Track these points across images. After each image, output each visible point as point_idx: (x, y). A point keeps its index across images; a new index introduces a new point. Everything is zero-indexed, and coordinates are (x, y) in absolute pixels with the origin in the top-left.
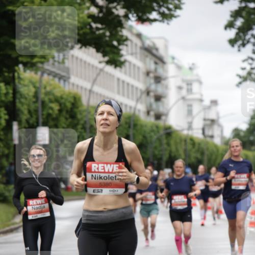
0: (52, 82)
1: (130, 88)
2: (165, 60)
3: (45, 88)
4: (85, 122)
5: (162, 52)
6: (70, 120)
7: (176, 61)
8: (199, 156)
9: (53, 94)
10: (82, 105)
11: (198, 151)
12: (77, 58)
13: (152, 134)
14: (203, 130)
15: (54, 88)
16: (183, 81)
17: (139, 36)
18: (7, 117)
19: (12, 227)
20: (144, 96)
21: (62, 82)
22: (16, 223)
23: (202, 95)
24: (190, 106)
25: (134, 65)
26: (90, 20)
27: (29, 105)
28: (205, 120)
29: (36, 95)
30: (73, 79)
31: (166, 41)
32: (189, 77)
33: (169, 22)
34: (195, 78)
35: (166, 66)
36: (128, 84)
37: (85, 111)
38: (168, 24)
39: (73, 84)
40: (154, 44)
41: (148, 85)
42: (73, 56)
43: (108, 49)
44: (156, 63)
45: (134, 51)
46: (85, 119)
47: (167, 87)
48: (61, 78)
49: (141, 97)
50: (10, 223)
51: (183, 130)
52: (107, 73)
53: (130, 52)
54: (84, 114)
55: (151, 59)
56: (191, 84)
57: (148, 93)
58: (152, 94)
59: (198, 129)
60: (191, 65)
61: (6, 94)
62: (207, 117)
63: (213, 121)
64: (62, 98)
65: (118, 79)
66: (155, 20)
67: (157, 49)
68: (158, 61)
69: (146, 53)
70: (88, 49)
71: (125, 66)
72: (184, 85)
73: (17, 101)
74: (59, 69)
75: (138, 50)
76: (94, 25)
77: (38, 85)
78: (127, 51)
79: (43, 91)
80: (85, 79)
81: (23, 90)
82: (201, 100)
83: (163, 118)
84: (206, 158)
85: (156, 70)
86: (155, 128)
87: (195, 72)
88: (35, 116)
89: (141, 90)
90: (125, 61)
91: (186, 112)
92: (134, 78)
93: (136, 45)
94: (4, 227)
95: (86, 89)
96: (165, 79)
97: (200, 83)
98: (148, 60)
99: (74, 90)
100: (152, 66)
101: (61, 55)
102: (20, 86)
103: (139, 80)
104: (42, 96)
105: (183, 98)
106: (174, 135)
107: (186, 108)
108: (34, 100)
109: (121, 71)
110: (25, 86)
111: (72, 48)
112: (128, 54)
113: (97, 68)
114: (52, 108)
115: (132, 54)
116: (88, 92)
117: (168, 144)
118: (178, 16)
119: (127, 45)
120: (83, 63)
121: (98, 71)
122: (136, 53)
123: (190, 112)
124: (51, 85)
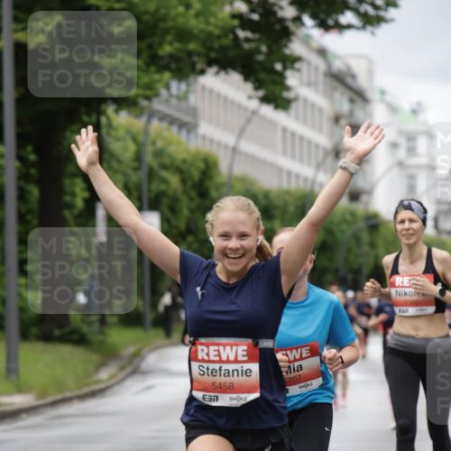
0: (166, 134)
1: (305, 145)
2: (368, 95)
3: (154, 143)
5: (362, 81)
6: (197, 201)
7: (388, 98)
9: (170, 156)
10: (219, 174)
12: (211, 91)
13: (344, 226)
14: (436, 220)
15: (169, 144)
16: (401, 133)
17: (322, 52)
18: (86, 195)
19: (95, 387)
20: (330, 159)
21: (184, 133)
22: (100, 381)
24: (412, 178)
25: (313, 105)
26: (236, 22)
27: (125, 175)
28: (439, 202)
29: (138, 157)
30: (205, 128)
31: (371, 62)
32: (411, 126)
33: (375, 31)
34: (421, 127)
35: (369, 107)
36: (302, 138)
37: (223, 184)
38: (373, 33)
39: (204, 138)
40: (349, 68)
42: (204, 88)
44: (352, 101)
45: (313, 79)
48: (182, 125)
49: (324, 161)
50: (90, 381)
52: (265, 118)
53: (305, 79)
54: (223, 190)
55: (342, 94)
56: (414, 139)
60: (414, 106)
64: (184, 161)
65: (284, 130)
66: (349, 27)
67: (354, 77)
68: (355, 97)
69: (335, 83)
72: (403, 142)
74: (180, 110)
75: (321, 78)
76: (242, 34)
77: (141, 138)
78: (301, 79)
79: (150, 149)
80: (225, 128)
81: (115, 147)
82: (432, 168)
83: (364, 198)
85: (351, 113)
86: (349, 217)
87: (422, 117)
88: (135, 193)
89: (324, 149)
90: (296, 99)
91: (405, 189)
92: (313, 127)
93: (317, 69)
95: (226, 147)
97: (430, 136)
98: (337, 95)
99: (206, 148)
100: (345, 107)
101: (183, 86)
102: (109, 139)
103: (320, 131)
104: (149, 159)
105: (401, 164)
106: (383, 230)
107: (405, 181)
108: (135, 164)
110: (118, 139)
111: (202, 72)
112: (302, 84)
113: (246, 109)
114: (165, 181)
115: (309, 85)
116: (229, 152)
117: (373, 245)
118: (392, 20)
119: (299, 70)
120: (221, 100)
121: (248, 114)
122: (316, 84)
124: (163, 139)
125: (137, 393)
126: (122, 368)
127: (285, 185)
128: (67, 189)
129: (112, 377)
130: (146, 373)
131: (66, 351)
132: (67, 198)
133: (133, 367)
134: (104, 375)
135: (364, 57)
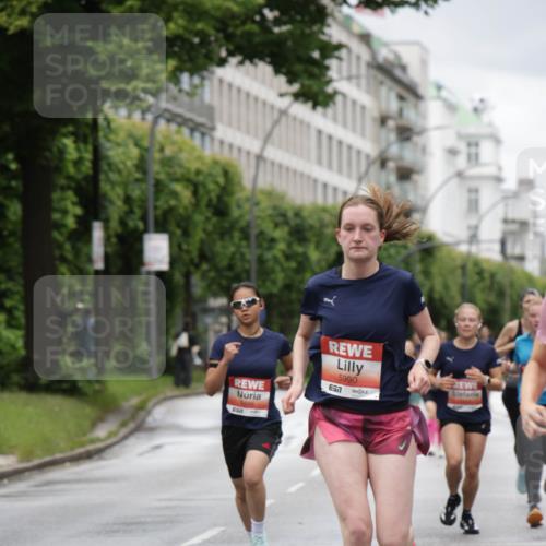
0: (176, 138)
1: (345, 150)
2: (421, 91)
3: (162, 150)
4: (248, 225)
5: (414, 74)
6: (215, 220)
7: (444, 93)
8: (492, 299)
9: (181, 166)
10: (243, 189)
11: (491, 288)
12: (230, 86)
13: (392, 251)
14: (503, 243)
15: (181, 150)
16: (460, 136)
17: (366, 38)
18: (78, 211)
19: (91, 447)
20: (375, 168)
21: (197, 135)
22: (99, 440)
23: (500, 169)
24: (474, 191)
25: (354, 102)
27: (125, 185)
28: (506, 221)
29: (142, 165)
30: (222, 132)
31: (424, 49)
32: (472, 130)
33: (430, 10)
34: (485, 130)
35: (422, 105)
36: (340, 143)
37: (248, 199)
38: (426, 13)
39: (222, 142)
40: (397, 56)
41: (384, 145)
42: (221, 81)
43: (298, 67)
44: (401, 98)
45: (354, 72)
46: (247, 218)
47: (424, 150)
48: (195, 128)
49: (367, 172)
50: (85, 439)
51: (458, 243)
52: (295, 119)
53: (345, 74)
54: (247, 206)
55: (390, 89)
56: (477, 145)
57: (383, 163)
58: (391, 165)
59: (491, 241)
60: (477, 103)
61: (78, 162)
62: (510, 216)
63: (524, 224)
64: (198, 172)
65: (320, 132)
67: (404, 68)
68: (405, 94)
69: (380, 77)
70: (256, 65)
71: (334, 103)
72: (462, 147)
73: (102, 177)
74: (192, 110)
75: (363, 69)
76: (270, 14)
77: (146, 143)
78: (340, 71)
79: (157, 156)
80: (248, 132)
81: (113, 153)
82: (499, 180)
84: (507, 304)
85: (400, 112)
87: (486, 118)
88: (138, 212)
89: (368, 156)
90: (336, 93)
91: (465, 205)
92: (354, 130)
93: (358, 58)
94: (72, 449)
95: (248, 153)
96: (422, 132)
97: (497, 141)
98: (384, 90)
99: (224, 156)
100: (394, 105)
101: (196, 80)
102: (108, 145)
103: (363, 135)
104: (155, 168)
105: (460, 174)
106: (438, 254)
107: (465, 196)
108: (138, 175)
109: (325, 115)
110: (118, 145)
111: (222, 62)
112: (341, 79)
113: (272, 107)
114: (175, 195)
115: (349, 78)
116: (253, 161)
117: (427, 274)
119: (340, 59)
120: (243, 96)
121: (276, 115)
122: (358, 77)
123: (473, 205)
124: (174, 143)
125: (141, 455)
126: (124, 424)
127: (320, 201)
128: (55, 205)
129: (110, 435)
130: (152, 430)
131: (56, 402)
132: (56, 216)
133: (137, 423)
134: (102, 432)
135: (417, 43)
